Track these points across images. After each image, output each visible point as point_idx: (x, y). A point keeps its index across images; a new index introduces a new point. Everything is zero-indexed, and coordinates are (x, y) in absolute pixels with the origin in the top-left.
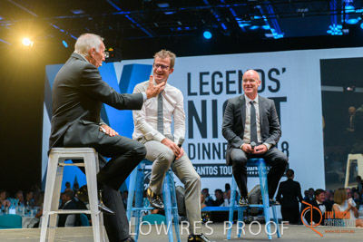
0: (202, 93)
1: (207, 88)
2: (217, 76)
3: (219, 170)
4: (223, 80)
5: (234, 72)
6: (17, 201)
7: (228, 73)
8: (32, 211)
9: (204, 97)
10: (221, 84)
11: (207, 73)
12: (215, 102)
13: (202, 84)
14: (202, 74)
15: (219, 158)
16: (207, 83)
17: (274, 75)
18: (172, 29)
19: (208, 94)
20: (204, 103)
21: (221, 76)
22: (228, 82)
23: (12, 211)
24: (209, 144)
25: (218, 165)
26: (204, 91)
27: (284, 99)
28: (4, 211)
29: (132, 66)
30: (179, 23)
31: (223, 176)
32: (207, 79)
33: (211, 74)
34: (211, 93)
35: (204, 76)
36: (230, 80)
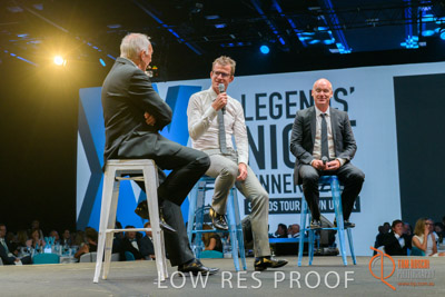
0: (258, 118)
1: (264, 112)
2: (275, 98)
3: (279, 205)
4: (283, 102)
5: (295, 93)
6: (52, 239)
7: (288, 94)
8: (70, 250)
9: (261, 123)
10: (280, 106)
11: (265, 95)
12: (273, 128)
13: (258, 107)
14: (258, 96)
15: (280, 192)
16: (264, 106)
17: (340, 95)
18: (223, 45)
19: (265, 118)
20: (261, 129)
21: (280, 97)
22: (289, 105)
23: (48, 251)
24: (268, 176)
25: (278, 200)
26: (261, 115)
27: (353, 123)
28: (38, 251)
29: (177, 87)
30: (233, 37)
31: (284, 212)
32: (264, 101)
33: (268, 95)
34: (269, 117)
35: (260, 98)
36: (291, 102)
